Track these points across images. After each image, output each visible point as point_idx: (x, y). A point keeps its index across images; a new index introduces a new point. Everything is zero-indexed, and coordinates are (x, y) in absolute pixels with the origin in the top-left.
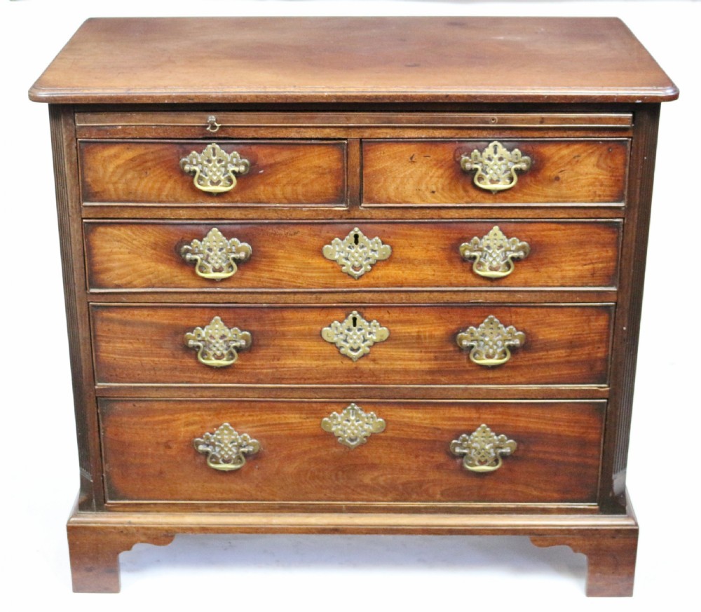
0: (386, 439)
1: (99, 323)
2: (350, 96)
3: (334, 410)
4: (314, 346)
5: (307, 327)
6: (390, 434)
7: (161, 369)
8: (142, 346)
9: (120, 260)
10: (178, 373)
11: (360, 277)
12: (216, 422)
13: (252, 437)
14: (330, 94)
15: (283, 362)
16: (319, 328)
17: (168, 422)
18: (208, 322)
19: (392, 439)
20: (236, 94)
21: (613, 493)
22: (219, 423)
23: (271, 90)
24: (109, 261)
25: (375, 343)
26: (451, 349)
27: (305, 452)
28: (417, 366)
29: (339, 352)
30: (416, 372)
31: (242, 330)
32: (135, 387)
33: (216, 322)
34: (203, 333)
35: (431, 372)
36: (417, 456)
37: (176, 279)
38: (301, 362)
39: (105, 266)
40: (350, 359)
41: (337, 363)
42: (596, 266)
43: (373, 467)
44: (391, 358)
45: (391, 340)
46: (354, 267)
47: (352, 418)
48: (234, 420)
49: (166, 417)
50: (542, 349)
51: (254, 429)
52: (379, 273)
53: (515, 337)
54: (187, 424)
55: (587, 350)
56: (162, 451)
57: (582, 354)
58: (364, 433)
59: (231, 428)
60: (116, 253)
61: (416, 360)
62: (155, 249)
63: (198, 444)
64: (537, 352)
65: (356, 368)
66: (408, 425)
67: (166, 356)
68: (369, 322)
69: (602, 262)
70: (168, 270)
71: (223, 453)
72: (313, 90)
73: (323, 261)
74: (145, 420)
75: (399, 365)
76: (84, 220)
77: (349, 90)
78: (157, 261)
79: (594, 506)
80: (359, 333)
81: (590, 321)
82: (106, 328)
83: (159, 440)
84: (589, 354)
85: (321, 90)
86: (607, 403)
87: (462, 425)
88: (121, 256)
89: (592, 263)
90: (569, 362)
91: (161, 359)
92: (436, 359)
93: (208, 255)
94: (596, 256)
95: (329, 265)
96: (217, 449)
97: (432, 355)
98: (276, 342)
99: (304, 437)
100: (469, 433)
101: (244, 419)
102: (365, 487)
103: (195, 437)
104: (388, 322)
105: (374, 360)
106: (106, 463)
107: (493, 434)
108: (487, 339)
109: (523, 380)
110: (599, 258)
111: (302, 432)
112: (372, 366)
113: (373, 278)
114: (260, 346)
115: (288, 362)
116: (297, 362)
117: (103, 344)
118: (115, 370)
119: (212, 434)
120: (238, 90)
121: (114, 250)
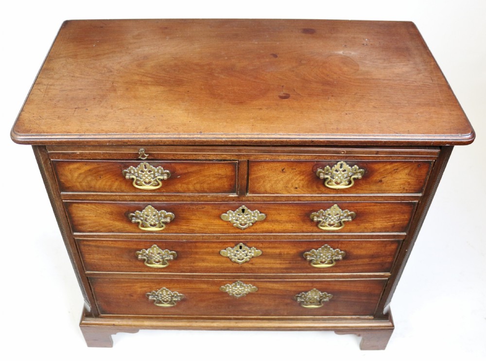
0: (258, 294)
1: (82, 247)
2: (242, 141)
3: (227, 283)
4: (216, 258)
5: (211, 250)
6: (259, 292)
7: (123, 266)
8: (110, 257)
9: (89, 220)
10: (134, 268)
11: (244, 229)
12: (158, 287)
13: (179, 293)
14: (227, 139)
15: (197, 264)
16: (218, 250)
17: (129, 286)
18: (150, 247)
19: (261, 294)
20: (157, 139)
21: (383, 313)
22: (160, 287)
23: (183, 136)
24: (84, 220)
25: (253, 257)
26: (300, 259)
27: (211, 299)
28: (278, 266)
29: (231, 260)
30: (277, 268)
31: (171, 251)
32: (108, 274)
33: (154, 247)
34: (147, 252)
35: (286, 269)
36: (275, 300)
37: (127, 229)
38: (208, 264)
39: (82, 222)
40: (238, 263)
41: (230, 265)
42: (396, 223)
43: (250, 304)
44: (263, 263)
45: (263, 255)
46: (241, 224)
47: (238, 286)
48: (169, 286)
49: (129, 285)
50: (354, 259)
51: (180, 290)
52: (257, 227)
53: (340, 254)
54: (141, 288)
55: (381, 259)
56: (128, 297)
57: (378, 261)
58: (245, 292)
59: (167, 289)
60: (87, 216)
61: (278, 264)
62: (112, 215)
63: (149, 295)
64: (351, 260)
65: (241, 267)
66: (271, 289)
67: (125, 261)
68: (250, 248)
69: (400, 221)
70: (121, 225)
71: (163, 299)
72: (215, 136)
73: (221, 221)
74: (116, 285)
75: (267, 266)
76: (63, 201)
77: (240, 136)
78: (114, 220)
79: (372, 317)
80: (243, 253)
81: (386, 246)
82: (87, 249)
83: (126, 293)
84: (383, 260)
85: (220, 136)
86: (388, 280)
87: (303, 289)
88: (90, 218)
89: (394, 222)
90: (369, 264)
91: (123, 262)
92: (290, 263)
93: (146, 218)
94: (397, 218)
95: (226, 223)
96: (160, 297)
97: (287, 262)
98: (192, 256)
99: (210, 293)
100: (306, 292)
101: (174, 286)
102: (245, 311)
103: (147, 292)
104: (262, 248)
105: (252, 264)
106: (97, 300)
107: (320, 292)
108: (322, 255)
109: (341, 271)
110: (398, 219)
111: (208, 292)
112: (250, 266)
113: (253, 229)
114: (182, 257)
115: (200, 264)
116: (205, 264)
117: (86, 255)
118: (96, 266)
119: (157, 291)
120: (159, 136)
121: (86, 215)
